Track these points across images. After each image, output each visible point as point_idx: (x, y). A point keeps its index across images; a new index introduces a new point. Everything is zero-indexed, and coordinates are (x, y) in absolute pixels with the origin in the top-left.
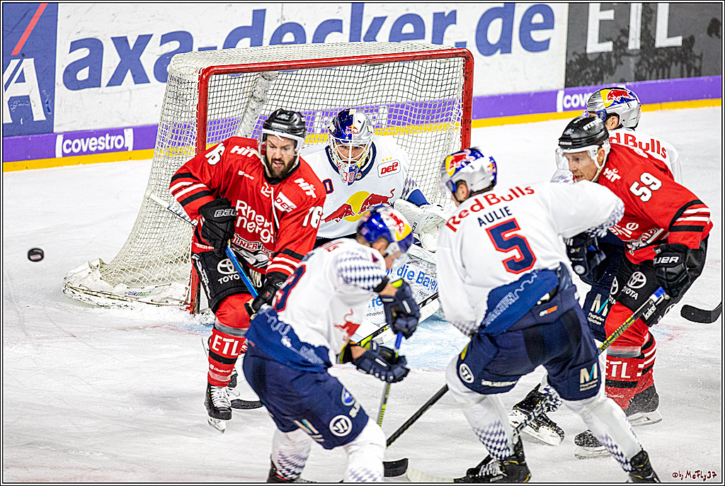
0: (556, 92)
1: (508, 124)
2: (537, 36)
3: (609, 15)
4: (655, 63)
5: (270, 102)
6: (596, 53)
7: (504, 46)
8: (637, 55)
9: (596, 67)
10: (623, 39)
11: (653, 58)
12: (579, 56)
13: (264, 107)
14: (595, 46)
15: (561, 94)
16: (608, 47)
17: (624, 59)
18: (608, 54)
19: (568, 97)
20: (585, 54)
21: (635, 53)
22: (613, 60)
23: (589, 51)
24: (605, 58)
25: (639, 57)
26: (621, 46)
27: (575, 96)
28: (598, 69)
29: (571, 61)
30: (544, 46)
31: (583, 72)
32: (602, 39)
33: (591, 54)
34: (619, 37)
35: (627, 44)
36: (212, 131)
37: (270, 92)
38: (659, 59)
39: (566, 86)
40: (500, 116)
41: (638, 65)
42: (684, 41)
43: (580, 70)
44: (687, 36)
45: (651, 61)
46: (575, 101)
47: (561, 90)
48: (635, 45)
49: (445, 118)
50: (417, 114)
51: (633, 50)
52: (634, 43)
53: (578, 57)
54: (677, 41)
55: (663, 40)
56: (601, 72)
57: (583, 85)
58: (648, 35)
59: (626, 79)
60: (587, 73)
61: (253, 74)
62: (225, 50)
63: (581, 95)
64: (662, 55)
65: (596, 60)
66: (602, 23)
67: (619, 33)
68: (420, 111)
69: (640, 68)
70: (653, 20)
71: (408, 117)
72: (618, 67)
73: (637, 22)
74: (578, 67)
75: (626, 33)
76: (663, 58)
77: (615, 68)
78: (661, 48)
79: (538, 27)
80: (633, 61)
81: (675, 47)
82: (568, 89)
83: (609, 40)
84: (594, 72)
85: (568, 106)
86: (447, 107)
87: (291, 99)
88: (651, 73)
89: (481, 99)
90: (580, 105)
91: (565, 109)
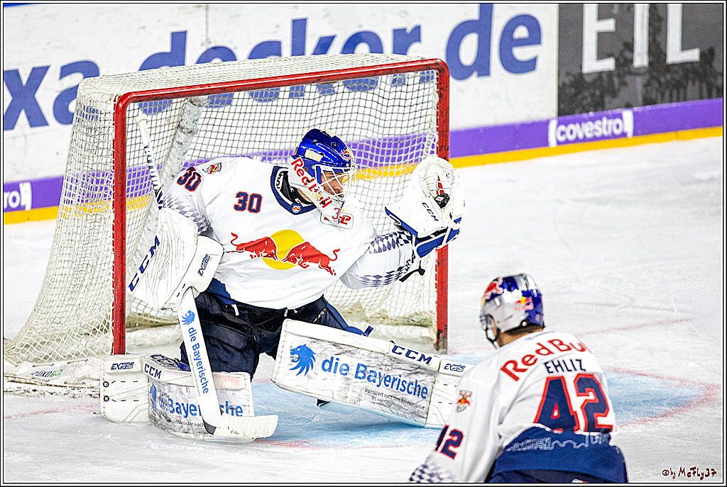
0: (547, 123)
1: (489, 163)
2: (521, 53)
3: (609, 25)
4: (668, 82)
5: (202, 134)
6: (595, 73)
7: (482, 67)
8: (645, 74)
9: (595, 89)
10: (627, 54)
11: (664, 75)
12: (574, 77)
13: (195, 139)
14: (592, 64)
15: (553, 124)
16: (609, 64)
17: (628, 79)
18: (610, 74)
19: (562, 128)
20: (581, 75)
21: (642, 71)
22: (616, 80)
23: (586, 70)
24: (605, 77)
25: (647, 77)
26: (624, 62)
27: (571, 126)
28: (598, 92)
29: (564, 84)
30: (530, 65)
31: (580, 97)
32: (601, 55)
33: (589, 74)
34: (622, 53)
35: (631, 61)
36: (132, 179)
37: (201, 121)
38: (673, 78)
39: (559, 114)
40: (479, 153)
41: (647, 85)
42: (702, 55)
43: (576, 95)
44: (706, 47)
45: (663, 80)
47: (553, 119)
48: (642, 61)
49: (414, 158)
50: (380, 155)
51: (639, 68)
52: (641, 59)
53: (571, 78)
54: (694, 55)
55: (676, 54)
56: (602, 96)
57: (581, 113)
58: (657, 48)
59: (633, 103)
60: (585, 98)
61: (179, 100)
64: (676, 72)
65: (595, 81)
66: (601, 36)
67: (622, 48)
68: (383, 152)
69: (649, 88)
70: (663, 29)
71: (369, 159)
72: (622, 89)
73: (642, 35)
74: (573, 90)
75: (630, 47)
76: (677, 77)
77: (619, 90)
78: (673, 64)
79: (522, 42)
80: (639, 81)
81: (692, 63)
82: (562, 118)
83: (609, 56)
84: (593, 95)
85: (562, 139)
86: (416, 144)
87: (227, 130)
88: (663, 95)
89: (458, 133)
90: (577, 138)
91: (559, 143)
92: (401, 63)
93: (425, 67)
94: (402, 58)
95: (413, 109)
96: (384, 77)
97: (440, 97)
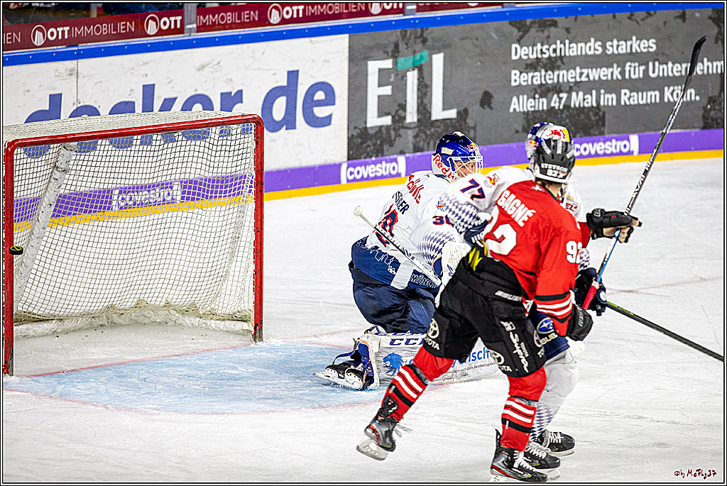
0: (340, 165)
1: (295, 196)
2: (320, 112)
3: (387, 90)
4: (432, 134)
5: (73, 172)
6: (376, 127)
7: (289, 122)
8: (414, 128)
9: (377, 140)
10: (401, 112)
11: (430, 130)
12: (360, 130)
13: (67, 176)
14: (374, 120)
15: (344, 166)
16: (387, 120)
17: (402, 132)
18: (388, 128)
19: (351, 169)
20: (366, 128)
21: (413, 126)
22: (392, 133)
23: (369, 125)
24: (384, 131)
25: (417, 129)
26: (399, 119)
27: (358, 168)
28: (378, 142)
29: (352, 136)
30: (327, 121)
31: (364, 145)
32: (381, 114)
33: (371, 128)
34: (397, 111)
35: (404, 118)
36: (19, 207)
37: (72, 162)
38: (435, 131)
39: (349, 159)
40: (288, 189)
41: (416, 136)
42: (458, 113)
43: (362, 144)
44: (462, 108)
45: (428, 132)
46: (358, 173)
47: (344, 162)
48: (413, 118)
49: (236, 192)
50: (210, 189)
51: (410, 123)
52: (411, 116)
53: (359, 131)
54: (452, 114)
55: (438, 113)
56: (381, 145)
57: (365, 158)
58: (424, 109)
59: (406, 151)
60: (368, 146)
61: (55, 145)
62: (27, 124)
63: (363, 167)
64: (439, 127)
65: (376, 133)
66: (381, 98)
67: (398, 108)
68: (213, 187)
69: (418, 139)
70: (429, 94)
71: (201, 192)
72: (397, 139)
73: (413, 98)
74: (359, 140)
75: (403, 107)
76: (439, 130)
77: (395, 140)
78: (437, 121)
79: (320, 103)
80: (411, 133)
81: (451, 119)
82: (350, 162)
83: (388, 114)
84: (375, 144)
85: (351, 178)
86: (238, 181)
87: (93, 169)
88: (428, 144)
89: (270, 173)
90: (363, 176)
91: (348, 181)
92: (227, 118)
93: (245, 121)
94: (229, 114)
95: (236, 153)
96: (214, 128)
97: (257, 144)
